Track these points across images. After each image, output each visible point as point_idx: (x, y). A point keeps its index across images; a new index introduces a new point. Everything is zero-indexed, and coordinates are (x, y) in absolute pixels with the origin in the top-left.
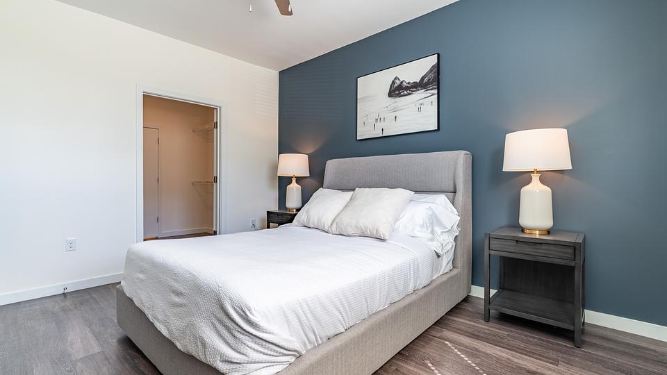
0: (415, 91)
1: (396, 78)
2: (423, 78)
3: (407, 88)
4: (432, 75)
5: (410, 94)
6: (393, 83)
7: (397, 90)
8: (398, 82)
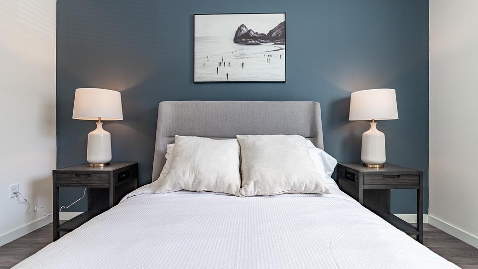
0: (263, 42)
1: (242, 25)
2: (271, 32)
3: (254, 38)
4: (280, 31)
5: (258, 44)
6: (239, 29)
7: (243, 38)
8: (244, 30)
